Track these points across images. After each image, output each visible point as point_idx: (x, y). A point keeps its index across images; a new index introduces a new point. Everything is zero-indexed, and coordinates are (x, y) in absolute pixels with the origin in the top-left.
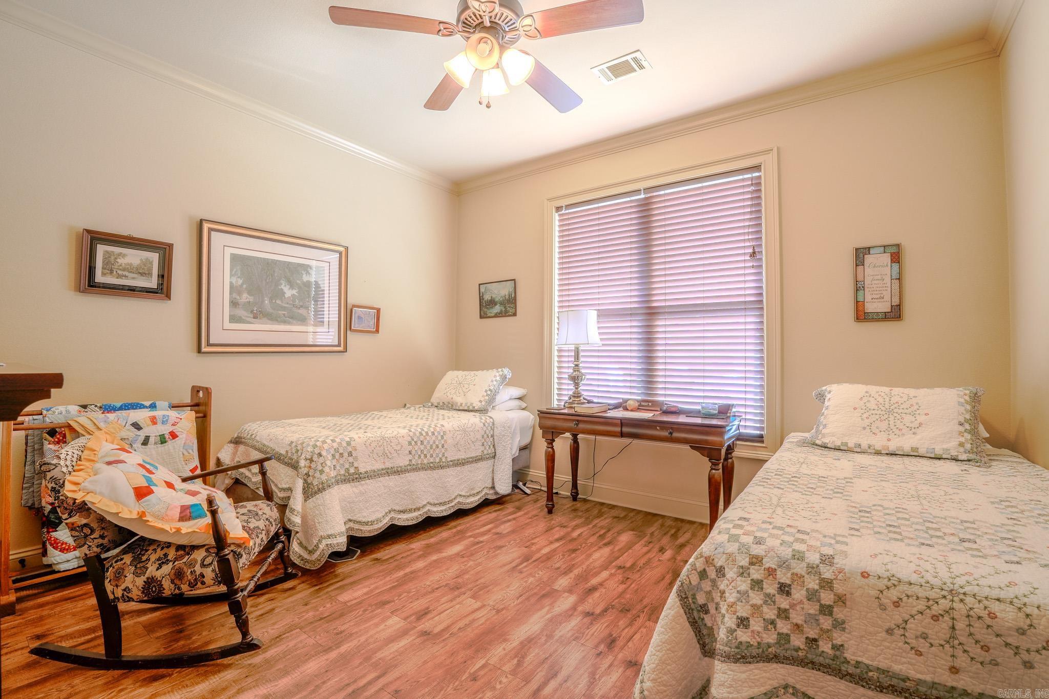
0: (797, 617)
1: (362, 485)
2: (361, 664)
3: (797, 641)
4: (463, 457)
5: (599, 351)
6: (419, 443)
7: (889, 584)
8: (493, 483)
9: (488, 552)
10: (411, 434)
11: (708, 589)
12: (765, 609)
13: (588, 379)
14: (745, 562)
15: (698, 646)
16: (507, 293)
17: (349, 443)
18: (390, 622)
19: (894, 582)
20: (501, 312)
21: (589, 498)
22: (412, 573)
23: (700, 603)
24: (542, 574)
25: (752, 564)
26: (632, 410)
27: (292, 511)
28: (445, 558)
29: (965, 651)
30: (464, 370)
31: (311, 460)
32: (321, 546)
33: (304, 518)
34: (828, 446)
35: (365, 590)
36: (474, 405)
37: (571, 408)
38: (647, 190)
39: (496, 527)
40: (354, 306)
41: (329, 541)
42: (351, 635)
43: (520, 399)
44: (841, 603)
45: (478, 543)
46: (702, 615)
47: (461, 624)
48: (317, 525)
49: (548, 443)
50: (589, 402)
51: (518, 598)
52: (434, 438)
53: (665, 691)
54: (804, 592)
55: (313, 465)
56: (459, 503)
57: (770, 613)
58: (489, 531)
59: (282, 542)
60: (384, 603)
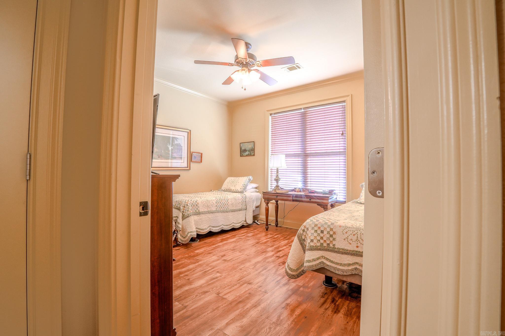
0: (325, 239)
1: (201, 216)
2: (206, 266)
3: (325, 245)
4: (235, 209)
5: (286, 169)
6: (219, 203)
7: (345, 228)
8: (246, 219)
9: (244, 241)
10: (217, 199)
11: (305, 234)
12: (318, 237)
13: (281, 180)
14: (313, 226)
15: (303, 250)
16: (251, 147)
17: (196, 202)
18: (213, 257)
19: (346, 227)
20: (249, 154)
21: (282, 226)
22: (218, 246)
23: (303, 239)
24: (263, 247)
25: (315, 226)
26: (297, 192)
27: (179, 223)
28: (229, 242)
29: (360, 242)
30: (234, 177)
31: (184, 207)
32: (189, 235)
33: (182, 226)
34: (362, 203)
35: (203, 250)
36: (238, 190)
37: (275, 191)
38: (304, 108)
39: (247, 234)
40: (193, 152)
41: (191, 234)
42: (201, 260)
43: (256, 188)
44: (334, 234)
45: (240, 239)
46: (304, 242)
47: (236, 258)
48: (187, 228)
49: (266, 204)
50: (282, 189)
51: (255, 253)
52: (224, 201)
53: (293, 262)
54: (326, 232)
55: (185, 208)
56: (233, 226)
57: (319, 238)
58: (244, 235)
59: (176, 233)
60: (210, 253)
